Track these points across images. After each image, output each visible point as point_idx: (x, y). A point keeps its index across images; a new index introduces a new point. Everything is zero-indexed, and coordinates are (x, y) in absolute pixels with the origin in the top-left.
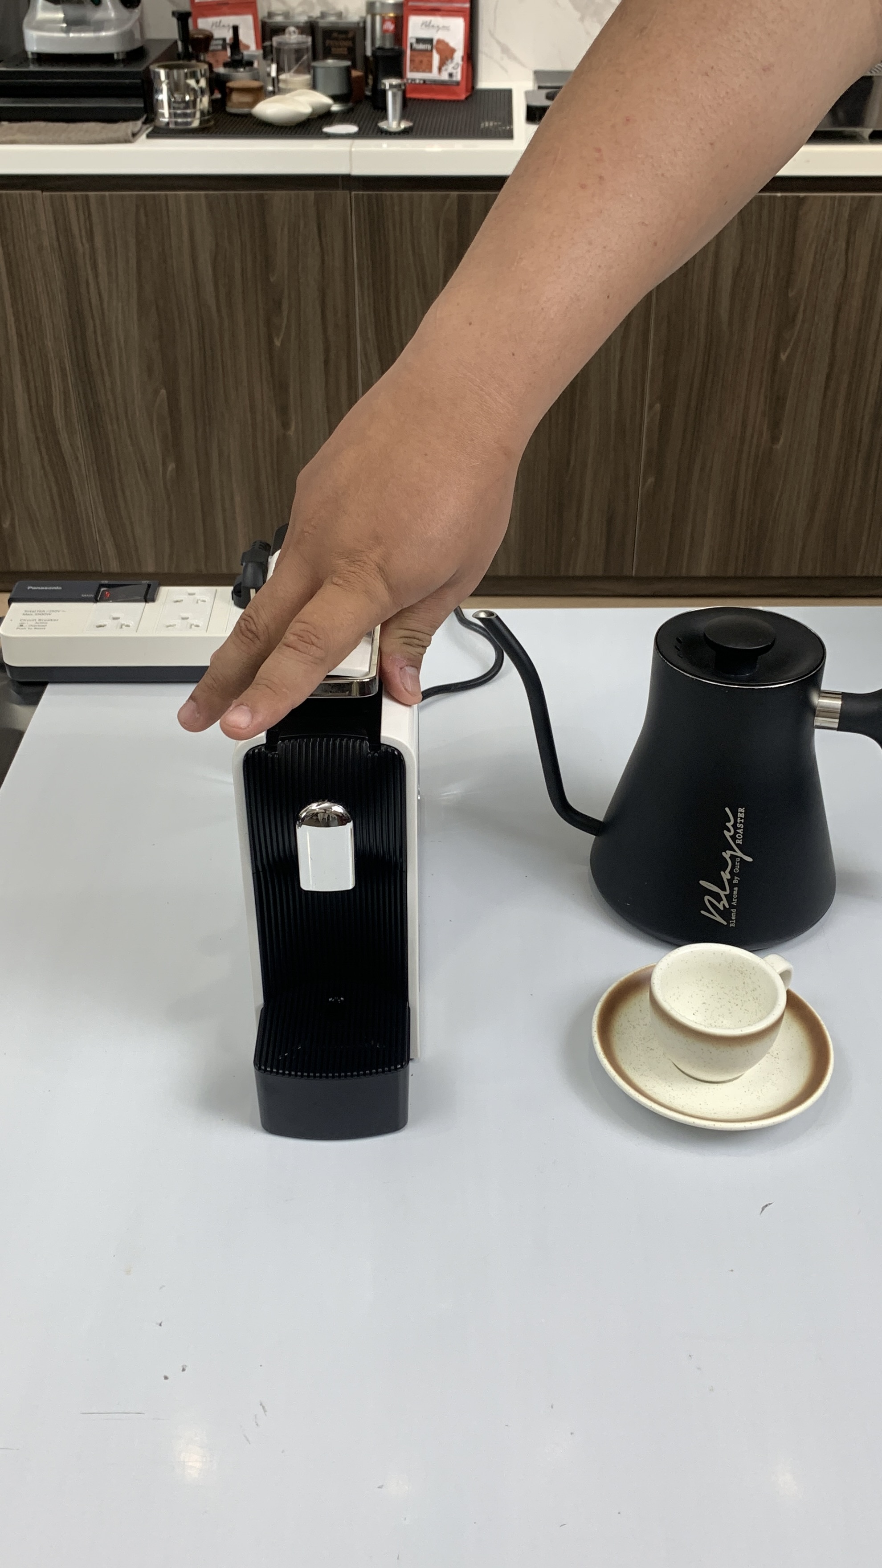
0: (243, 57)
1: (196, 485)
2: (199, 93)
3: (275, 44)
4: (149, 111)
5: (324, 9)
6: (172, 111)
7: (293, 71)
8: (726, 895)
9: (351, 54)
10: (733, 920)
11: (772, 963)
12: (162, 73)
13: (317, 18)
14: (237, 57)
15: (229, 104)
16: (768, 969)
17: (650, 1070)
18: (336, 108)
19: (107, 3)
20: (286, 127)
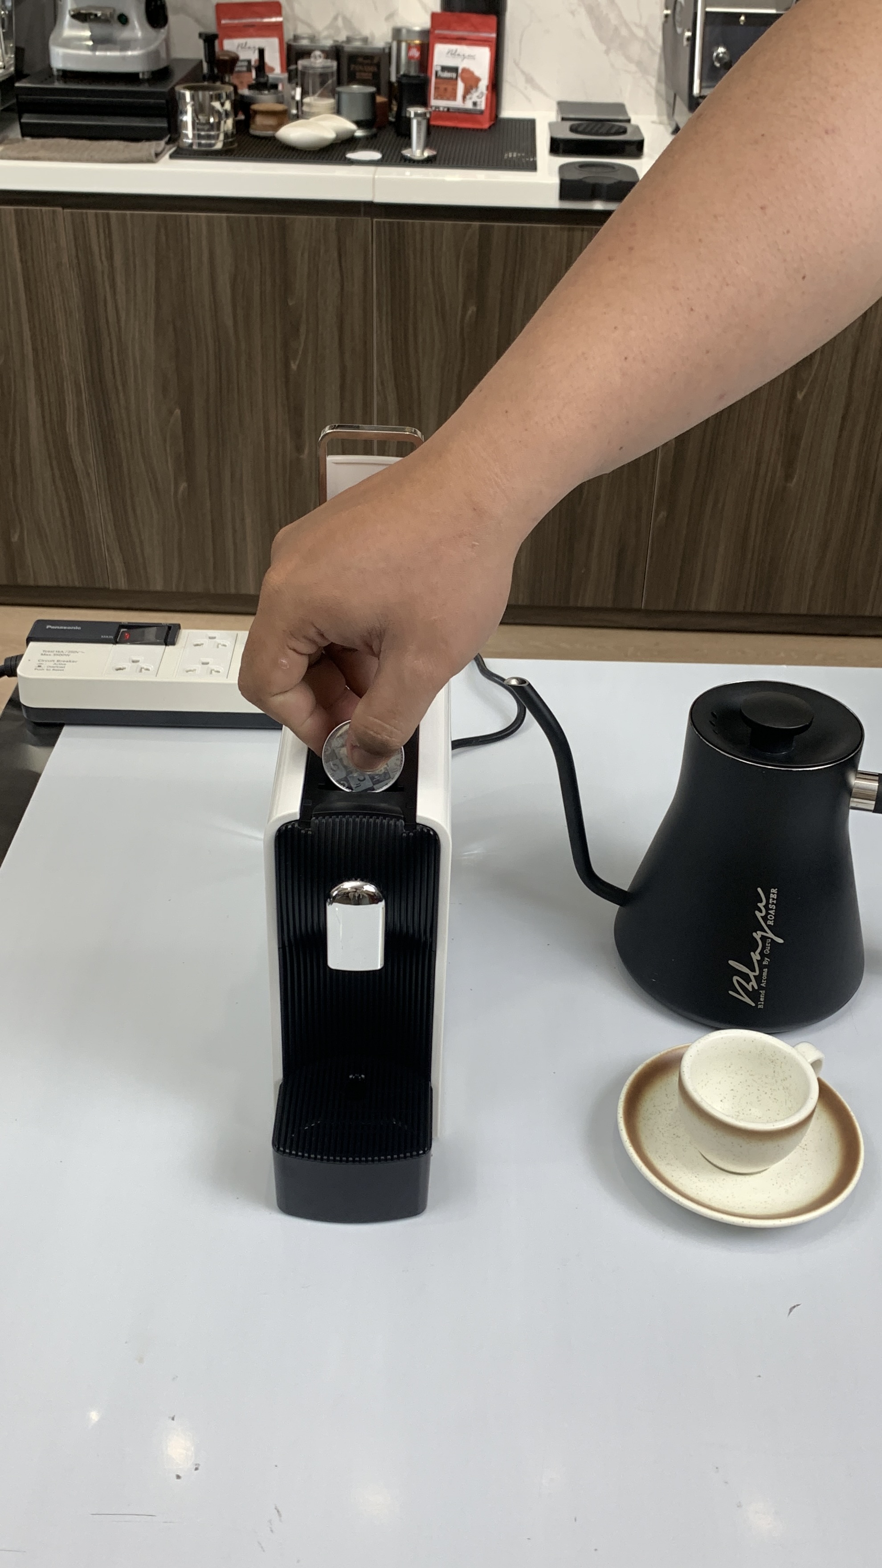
0: (268, 80)
1: (208, 504)
2: (224, 115)
3: (300, 68)
4: (173, 131)
5: (350, 34)
6: (196, 132)
7: (317, 94)
8: (754, 976)
9: (375, 80)
10: (762, 1002)
11: (804, 1052)
12: (188, 94)
13: (343, 42)
14: (262, 80)
15: (253, 126)
16: (799, 1058)
17: (677, 1159)
18: (359, 133)
19: (133, 22)
20: (310, 152)
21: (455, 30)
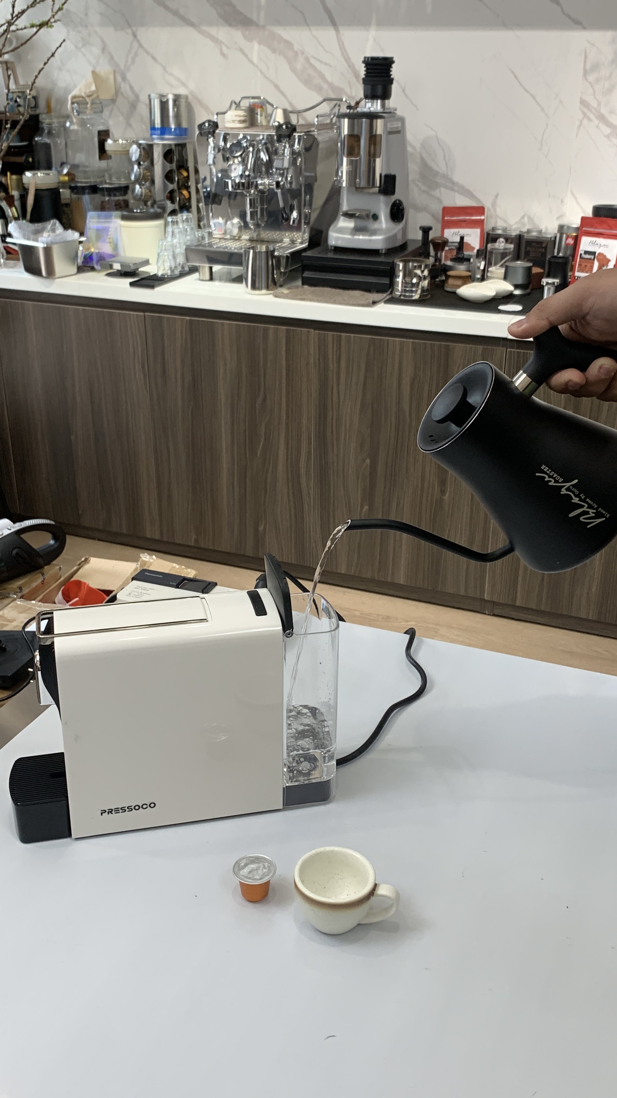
0: (464, 256)
2: (422, 279)
3: (488, 248)
4: (391, 285)
5: (531, 227)
6: (403, 288)
7: (496, 265)
9: (537, 258)
12: (401, 265)
13: (525, 232)
14: (460, 256)
15: (446, 285)
18: (517, 292)
19: (381, 219)
20: (477, 303)
21: (596, 228)
